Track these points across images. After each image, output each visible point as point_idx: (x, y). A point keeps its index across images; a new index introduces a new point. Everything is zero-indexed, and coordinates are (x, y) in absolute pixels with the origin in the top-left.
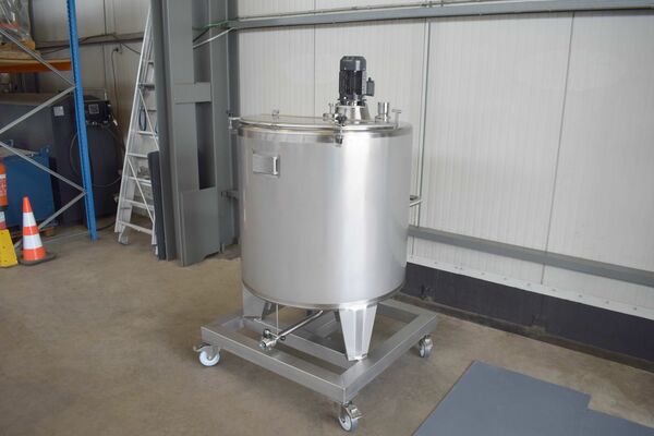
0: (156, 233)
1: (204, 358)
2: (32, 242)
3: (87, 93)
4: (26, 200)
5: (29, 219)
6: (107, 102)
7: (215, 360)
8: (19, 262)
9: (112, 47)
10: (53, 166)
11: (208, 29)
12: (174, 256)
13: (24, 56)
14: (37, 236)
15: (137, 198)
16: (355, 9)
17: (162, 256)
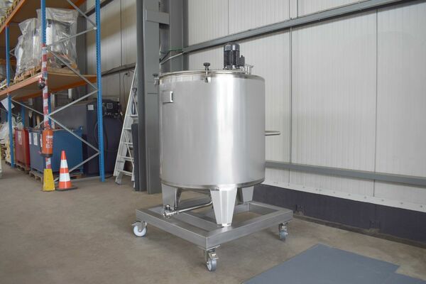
0: (135, 174)
1: (136, 230)
2: (65, 177)
3: (104, 98)
4: (63, 152)
5: (64, 164)
6: (118, 102)
7: (143, 233)
8: (56, 189)
9: (124, 73)
10: (84, 137)
11: (169, 52)
12: (144, 189)
13: (70, 72)
14: (68, 174)
15: (128, 155)
16: (250, 30)
17: (137, 189)
